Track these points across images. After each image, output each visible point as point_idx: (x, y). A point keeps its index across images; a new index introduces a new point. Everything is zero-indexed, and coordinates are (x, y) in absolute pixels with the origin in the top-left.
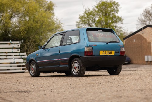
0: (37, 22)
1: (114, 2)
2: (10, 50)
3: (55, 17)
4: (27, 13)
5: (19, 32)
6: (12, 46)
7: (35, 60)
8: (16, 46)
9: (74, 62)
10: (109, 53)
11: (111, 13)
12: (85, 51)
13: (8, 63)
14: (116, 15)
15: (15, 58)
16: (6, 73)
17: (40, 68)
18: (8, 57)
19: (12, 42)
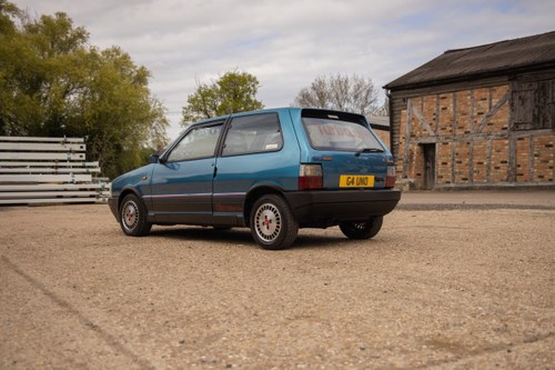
0: (116, 104)
1: (250, 76)
2: (64, 156)
3: (151, 96)
4: (97, 86)
5: (81, 121)
6: (68, 147)
7: (136, 191)
8: (77, 147)
9: (262, 206)
10: (362, 181)
11: (245, 95)
12: (302, 174)
13: (59, 183)
14: (252, 98)
15: (75, 173)
16: (55, 204)
17: (151, 214)
18: (60, 170)
19: (69, 140)
